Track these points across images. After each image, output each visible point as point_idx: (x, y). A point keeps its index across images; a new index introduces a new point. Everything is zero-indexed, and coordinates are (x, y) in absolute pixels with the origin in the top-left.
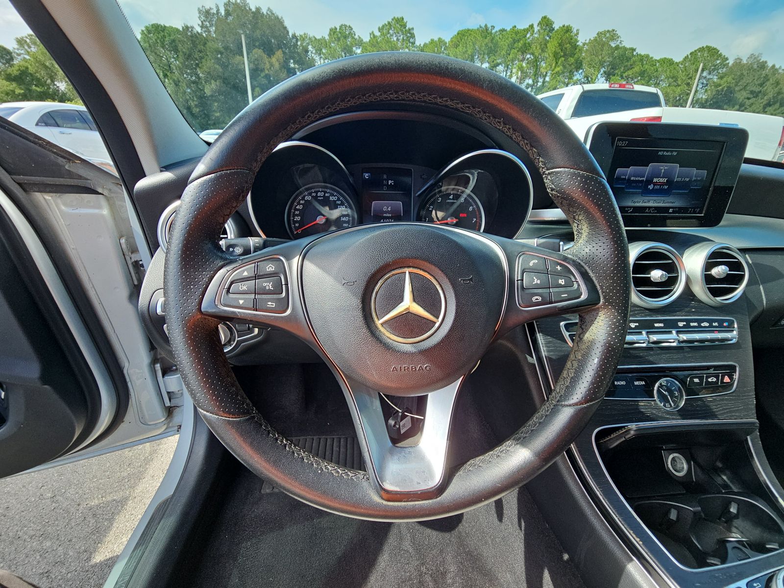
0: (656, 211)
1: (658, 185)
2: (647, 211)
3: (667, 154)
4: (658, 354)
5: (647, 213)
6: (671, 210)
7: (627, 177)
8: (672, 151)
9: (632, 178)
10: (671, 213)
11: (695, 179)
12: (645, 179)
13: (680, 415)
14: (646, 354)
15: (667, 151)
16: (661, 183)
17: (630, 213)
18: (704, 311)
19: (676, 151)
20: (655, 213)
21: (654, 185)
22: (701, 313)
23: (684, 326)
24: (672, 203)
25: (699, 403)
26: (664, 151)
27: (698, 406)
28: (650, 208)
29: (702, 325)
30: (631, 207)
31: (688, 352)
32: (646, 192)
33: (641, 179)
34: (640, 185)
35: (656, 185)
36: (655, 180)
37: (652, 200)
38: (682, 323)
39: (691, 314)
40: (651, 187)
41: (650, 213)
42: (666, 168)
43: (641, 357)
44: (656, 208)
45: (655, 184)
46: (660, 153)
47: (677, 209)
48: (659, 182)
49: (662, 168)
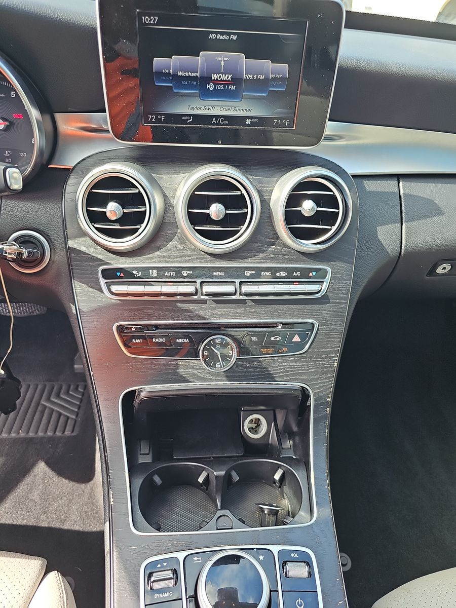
0: (227, 122)
1: (221, 84)
2: (214, 121)
3: (221, 37)
4: (212, 309)
5: (214, 124)
6: (248, 121)
7: (171, 71)
8: (229, 34)
9: (180, 74)
10: (248, 125)
11: (273, 76)
12: (198, 74)
13: (227, 376)
14: (196, 308)
15: (222, 34)
16: (223, 81)
17: (190, 123)
18: (287, 257)
19: (234, 34)
20: (226, 125)
21: (215, 85)
22: (283, 260)
23: (252, 276)
24: (248, 110)
25: (254, 364)
26: (217, 33)
27: (251, 367)
28: (217, 117)
29: (278, 274)
30: (190, 115)
31: (251, 306)
32: (205, 94)
33: (193, 75)
34: (195, 83)
35: (218, 84)
36: (214, 77)
37: (218, 106)
38: (251, 272)
39: (268, 261)
40: (211, 87)
41: (219, 124)
42: (226, 59)
43: (190, 311)
44: (226, 118)
45: (216, 82)
46: (212, 36)
47: (257, 120)
48: (221, 80)
49: (220, 59)
